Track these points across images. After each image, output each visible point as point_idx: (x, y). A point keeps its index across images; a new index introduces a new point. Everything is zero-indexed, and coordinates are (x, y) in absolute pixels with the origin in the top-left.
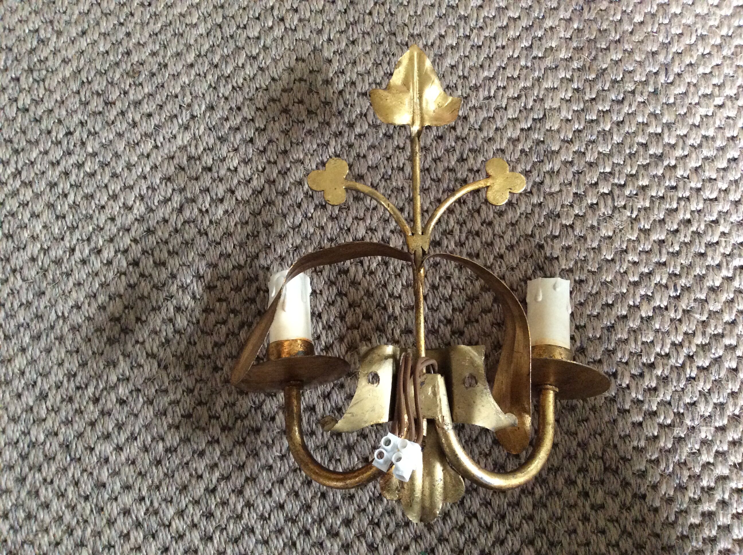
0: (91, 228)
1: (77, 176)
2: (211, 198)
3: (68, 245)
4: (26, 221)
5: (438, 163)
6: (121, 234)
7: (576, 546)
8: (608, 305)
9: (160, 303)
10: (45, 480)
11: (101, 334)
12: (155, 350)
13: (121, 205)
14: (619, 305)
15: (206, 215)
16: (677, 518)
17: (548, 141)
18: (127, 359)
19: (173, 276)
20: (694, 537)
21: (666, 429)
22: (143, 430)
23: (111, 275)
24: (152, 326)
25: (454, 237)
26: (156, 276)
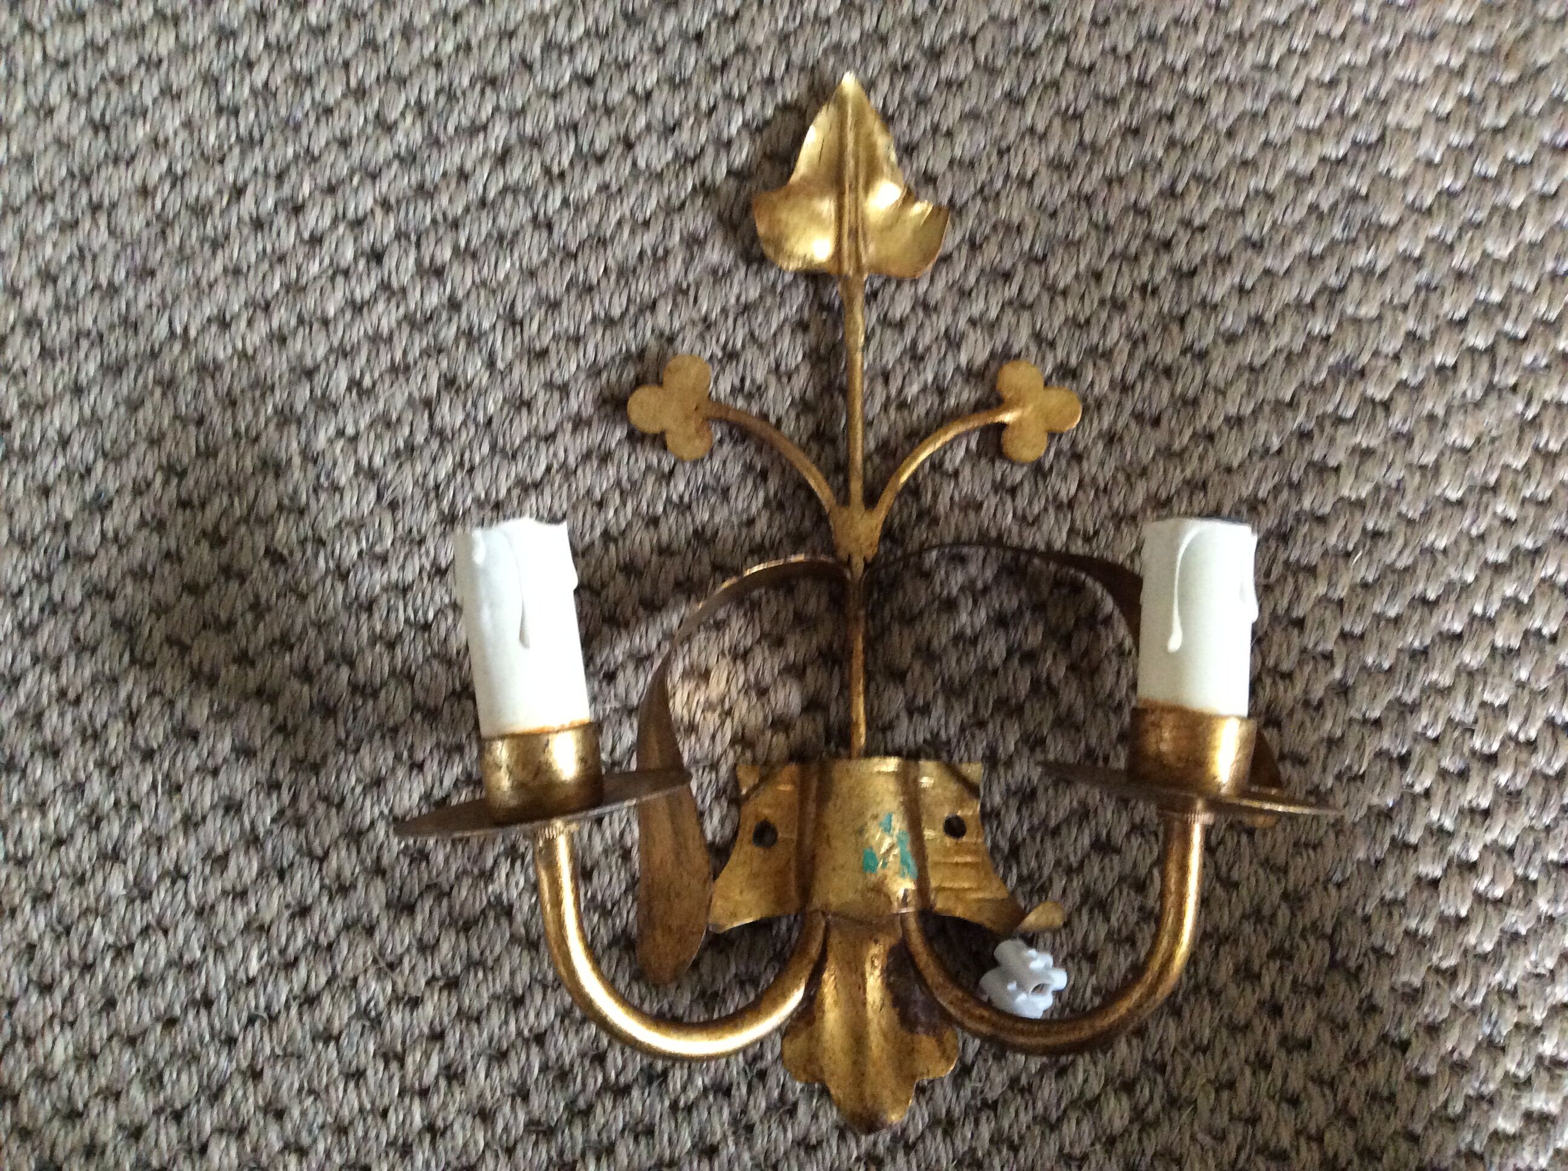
0: (290, 152)
1: (285, 25)
2: (578, 148)
3: (230, 178)
4: (148, 100)
5: (1116, 189)
6: (356, 180)
7: (1226, 1117)
8: (1424, 601)
9: (410, 359)
10: (63, 693)
11: (263, 396)
12: (378, 461)
13: (371, 116)
14: (1451, 606)
15: (558, 185)
16: (1467, 1109)
17: (1378, 197)
18: (310, 466)
19: (454, 305)
20: (1497, 1160)
21: (1490, 908)
22: (312, 633)
23: (314, 268)
24: (381, 406)
25: (1112, 368)
26: (414, 296)
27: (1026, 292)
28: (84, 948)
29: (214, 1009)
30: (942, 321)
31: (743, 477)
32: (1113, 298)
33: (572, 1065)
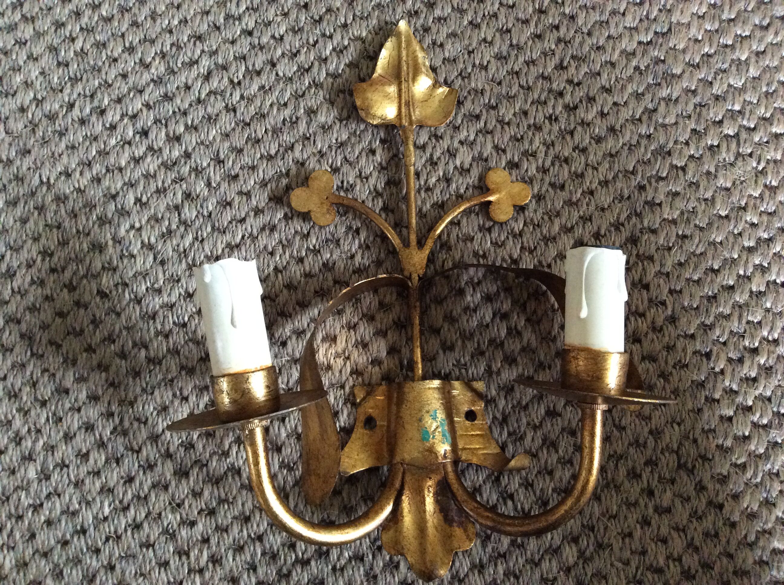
0: (97, 83)
1: (90, 18)
2: (247, 68)
3: (67, 100)
4: (21, 62)
5: (531, 67)
6: (132, 95)
7: (629, 552)
8: (713, 270)
9: (166, 185)
11: (91, 210)
12: (153, 240)
13: (137, 61)
14: (727, 272)
15: (237, 88)
16: (757, 538)
17: (670, 61)
18: (118, 244)
19: (187, 155)
20: (775, 564)
21: (761, 430)
22: (124, 333)
23: (113, 142)
24: (152, 211)
25: (537, 160)
26: (166, 152)
27: (488, 125)
28: (17, 508)
29: (87, 534)
30: (445, 143)
31: (347, 233)
32: (535, 125)
33: (278, 551)
